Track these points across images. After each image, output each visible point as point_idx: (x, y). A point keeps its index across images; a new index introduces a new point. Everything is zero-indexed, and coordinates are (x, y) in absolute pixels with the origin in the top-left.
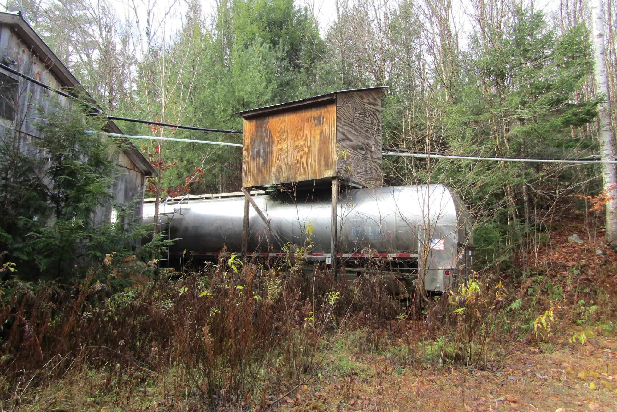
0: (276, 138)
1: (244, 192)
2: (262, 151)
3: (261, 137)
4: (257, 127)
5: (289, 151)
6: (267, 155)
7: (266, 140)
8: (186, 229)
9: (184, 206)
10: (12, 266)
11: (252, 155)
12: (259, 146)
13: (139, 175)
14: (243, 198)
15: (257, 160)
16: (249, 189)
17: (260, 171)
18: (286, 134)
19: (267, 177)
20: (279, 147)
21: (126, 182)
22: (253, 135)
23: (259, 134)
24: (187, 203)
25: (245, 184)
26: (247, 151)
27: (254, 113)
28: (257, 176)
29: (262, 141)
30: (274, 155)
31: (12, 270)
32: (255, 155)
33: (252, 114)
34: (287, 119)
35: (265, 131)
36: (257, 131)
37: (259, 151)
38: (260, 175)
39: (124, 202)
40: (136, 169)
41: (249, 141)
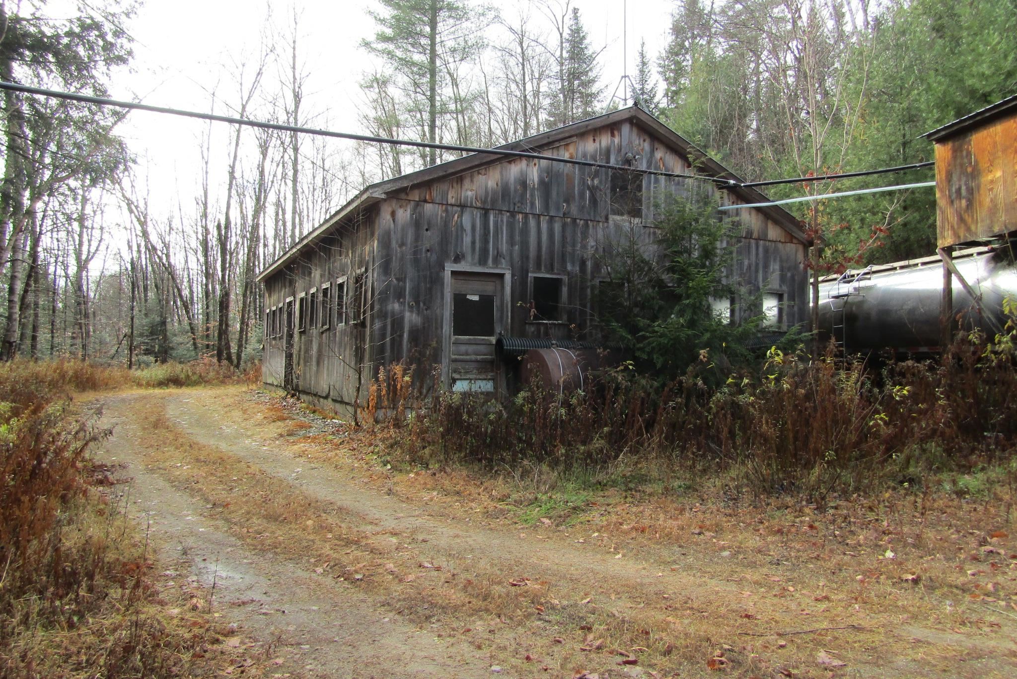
0: (983, 165)
1: (941, 255)
2: (964, 188)
3: (962, 165)
4: (955, 151)
5: (1005, 181)
6: (971, 191)
7: (969, 170)
8: (868, 317)
9: (863, 284)
10: (631, 364)
11: (950, 196)
12: (960, 180)
13: (801, 248)
14: (941, 264)
15: (956, 204)
16: (948, 250)
17: (961, 220)
18: (1000, 153)
19: (973, 228)
20: (990, 177)
21: (781, 261)
22: (949, 165)
23: (958, 161)
24: (870, 279)
25: (941, 243)
26: (942, 191)
27: (947, 131)
28: (959, 228)
29: (963, 172)
30: (982, 192)
31: (631, 367)
32: (954, 196)
33: (943, 133)
34: (998, 131)
35: (967, 156)
36: (955, 158)
37: (960, 189)
38: (963, 225)
39: (781, 286)
40: (795, 241)
41: (944, 176)
